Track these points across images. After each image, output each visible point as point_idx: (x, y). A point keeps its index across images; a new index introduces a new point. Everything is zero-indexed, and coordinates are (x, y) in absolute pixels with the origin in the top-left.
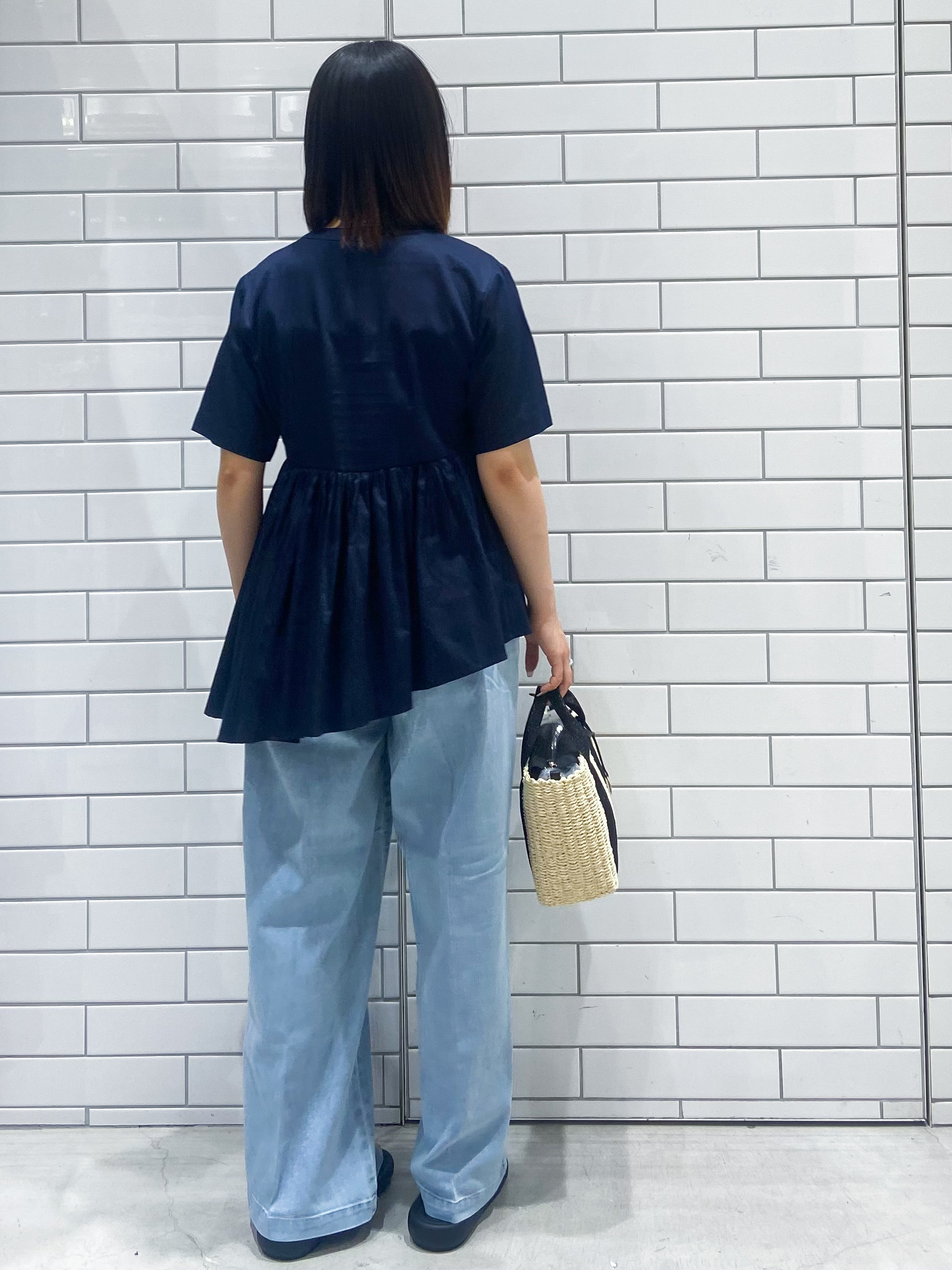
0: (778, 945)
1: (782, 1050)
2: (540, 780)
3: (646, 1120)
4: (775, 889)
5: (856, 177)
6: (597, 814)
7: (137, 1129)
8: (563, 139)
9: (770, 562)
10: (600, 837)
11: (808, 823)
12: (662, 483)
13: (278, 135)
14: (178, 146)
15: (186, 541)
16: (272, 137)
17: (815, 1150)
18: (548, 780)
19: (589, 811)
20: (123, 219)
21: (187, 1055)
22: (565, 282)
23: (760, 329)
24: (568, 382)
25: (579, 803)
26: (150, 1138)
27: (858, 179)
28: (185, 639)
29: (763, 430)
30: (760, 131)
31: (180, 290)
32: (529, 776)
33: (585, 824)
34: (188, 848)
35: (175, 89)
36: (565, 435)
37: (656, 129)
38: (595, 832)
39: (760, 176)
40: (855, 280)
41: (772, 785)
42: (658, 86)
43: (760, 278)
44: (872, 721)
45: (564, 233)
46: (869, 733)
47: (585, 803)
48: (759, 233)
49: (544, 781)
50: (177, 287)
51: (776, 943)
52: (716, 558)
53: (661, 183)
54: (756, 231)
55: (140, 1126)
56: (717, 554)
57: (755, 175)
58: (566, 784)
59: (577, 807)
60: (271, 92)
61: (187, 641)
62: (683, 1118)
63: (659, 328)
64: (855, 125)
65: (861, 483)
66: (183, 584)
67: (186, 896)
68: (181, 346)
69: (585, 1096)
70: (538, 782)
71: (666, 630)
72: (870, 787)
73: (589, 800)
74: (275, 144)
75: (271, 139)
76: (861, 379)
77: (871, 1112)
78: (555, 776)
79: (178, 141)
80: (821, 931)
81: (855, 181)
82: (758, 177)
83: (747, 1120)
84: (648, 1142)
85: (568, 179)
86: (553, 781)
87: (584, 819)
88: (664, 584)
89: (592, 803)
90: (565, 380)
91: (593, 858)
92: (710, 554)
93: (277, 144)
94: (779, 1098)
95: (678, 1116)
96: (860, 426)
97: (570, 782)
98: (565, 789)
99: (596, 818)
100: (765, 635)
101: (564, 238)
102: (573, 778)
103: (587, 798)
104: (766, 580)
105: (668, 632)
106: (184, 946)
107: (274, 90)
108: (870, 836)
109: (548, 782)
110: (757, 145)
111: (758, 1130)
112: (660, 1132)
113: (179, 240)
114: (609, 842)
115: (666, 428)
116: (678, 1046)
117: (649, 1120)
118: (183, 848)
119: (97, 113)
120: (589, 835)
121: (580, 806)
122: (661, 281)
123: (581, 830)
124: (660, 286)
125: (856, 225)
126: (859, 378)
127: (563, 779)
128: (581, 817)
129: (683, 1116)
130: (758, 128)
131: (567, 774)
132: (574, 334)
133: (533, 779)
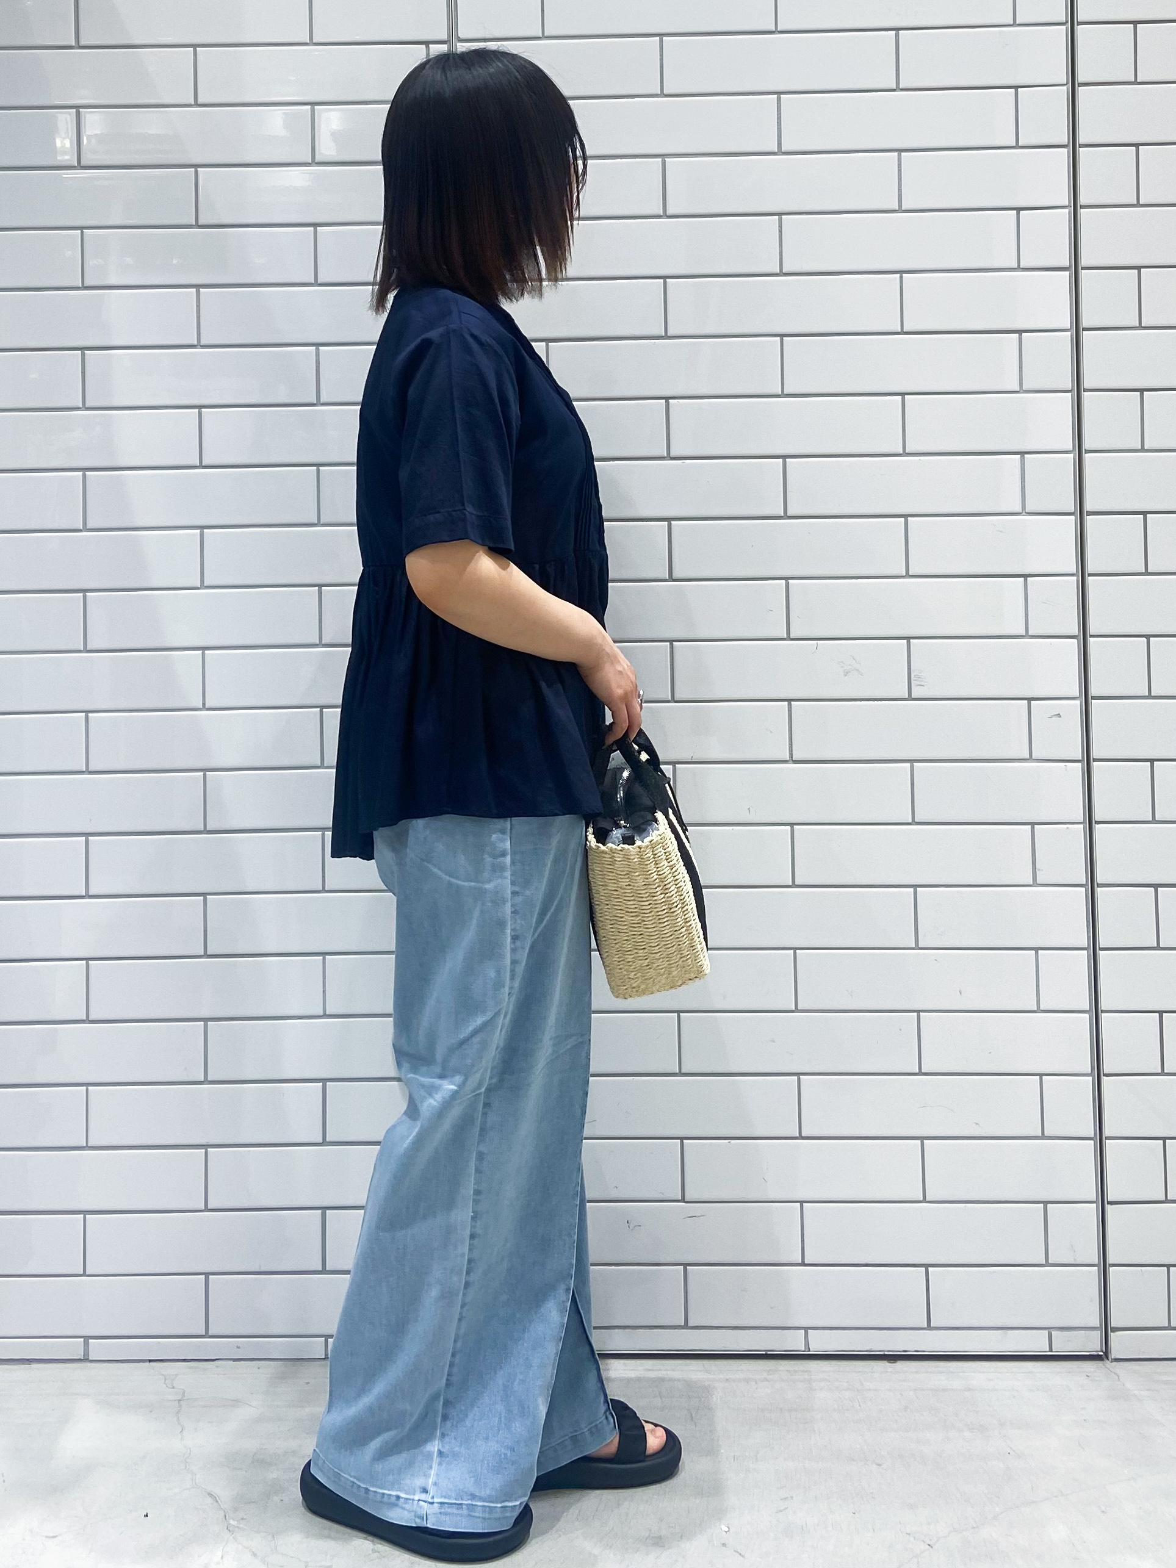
0: (925, 1141)
1: (930, 1269)
2: (610, 845)
3: (764, 1353)
4: (921, 1073)
5: (1019, 210)
6: (682, 884)
7: (147, 1364)
8: (664, 164)
9: (915, 676)
10: (685, 913)
11: (961, 993)
12: (784, 581)
13: (318, 159)
14: (196, 173)
15: (206, 652)
16: (311, 162)
17: (970, 1390)
18: (619, 845)
19: (672, 881)
20: (129, 260)
21: (207, 1275)
22: (666, 337)
23: (903, 394)
24: (669, 458)
25: (659, 871)
26: (163, 1375)
27: (1021, 212)
28: (205, 770)
29: (906, 516)
30: (902, 153)
31: (199, 347)
32: (595, 840)
33: (668, 897)
34: (209, 1023)
35: (193, 103)
36: (666, 523)
37: (777, 151)
38: (679, 906)
39: (903, 208)
40: (1018, 334)
41: (917, 947)
42: (779, 100)
43: (903, 332)
44: (1039, 870)
45: (664, 278)
46: (1035, 884)
47: (667, 870)
48: (901, 277)
49: (614, 847)
50: (196, 343)
51: (922, 1139)
52: (850, 672)
53: (783, 217)
54: (898, 275)
55: (150, 1361)
56: (850, 667)
57: (897, 208)
58: (642, 850)
59: (657, 876)
60: (309, 107)
61: (207, 773)
62: (809, 1351)
63: (780, 393)
64: (1017, 146)
65: (1026, 581)
66: (203, 704)
67: (206, 1081)
68: (200, 414)
69: (690, 1324)
70: (607, 848)
71: (788, 759)
72: (1036, 949)
73: (672, 867)
74: (313, 170)
75: (310, 164)
76: (1025, 455)
77: (1037, 1343)
78: (629, 840)
79: (196, 166)
80: (977, 1124)
81: (1018, 214)
82: (900, 210)
83: (886, 1353)
84: (766, 1380)
85: (670, 212)
86: (626, 846)
87: (667, 891)
88: (786, 703)
89: (676, 871)
90: (666, 455)
91: (678, 938)
92: (842, 667)
93: (316, 170)
94: (926, 1326)
95: (803, 1349)
96: (1024, 512)
97: (647, 847)
98: (642, 855)
99: (681, 889)
100: (908, 765)
101: (665, 283)
102: (651, 842)
103: (669, 864)
104: (910, 698)
105: (791, 762)
106: (203, 1142)
107: (313, 104)
108: (1036, 1009)
109: (619, 848)
110: (900, 171)
111: (900, 1365)
112: (781, 1368)
113: (198, 287)
114: (696, 917)
115: (789, 514)
116: (803, 1264)
117: (769, 1353)
118: (202, 1023)
119: (98, 132)
120: (672, 910)
121: (660, 875)
122: (782, 336)
123: (663, 904)
124: (782, 341)
125: (1019, 268)
126: (1022, 453)
127: (638, 843)
128: (661, 890)
129: (809, 1349)
130: (900, 151)
131: (643, 835)
132: (677, 400)
133: (600, 845)
